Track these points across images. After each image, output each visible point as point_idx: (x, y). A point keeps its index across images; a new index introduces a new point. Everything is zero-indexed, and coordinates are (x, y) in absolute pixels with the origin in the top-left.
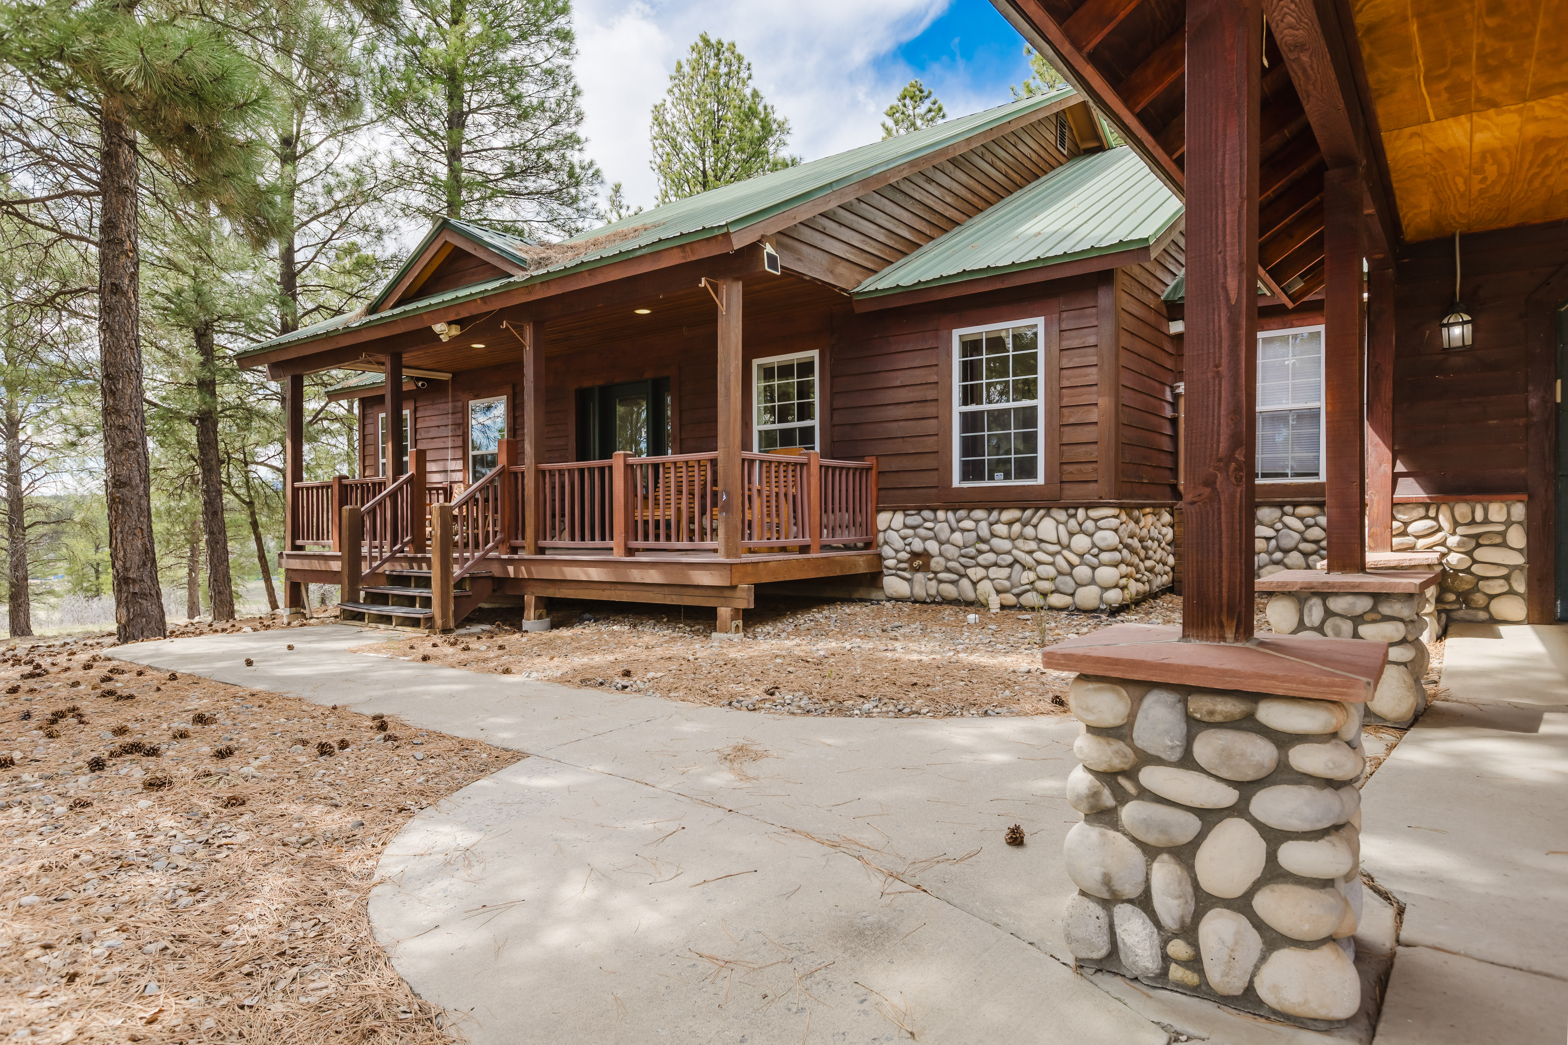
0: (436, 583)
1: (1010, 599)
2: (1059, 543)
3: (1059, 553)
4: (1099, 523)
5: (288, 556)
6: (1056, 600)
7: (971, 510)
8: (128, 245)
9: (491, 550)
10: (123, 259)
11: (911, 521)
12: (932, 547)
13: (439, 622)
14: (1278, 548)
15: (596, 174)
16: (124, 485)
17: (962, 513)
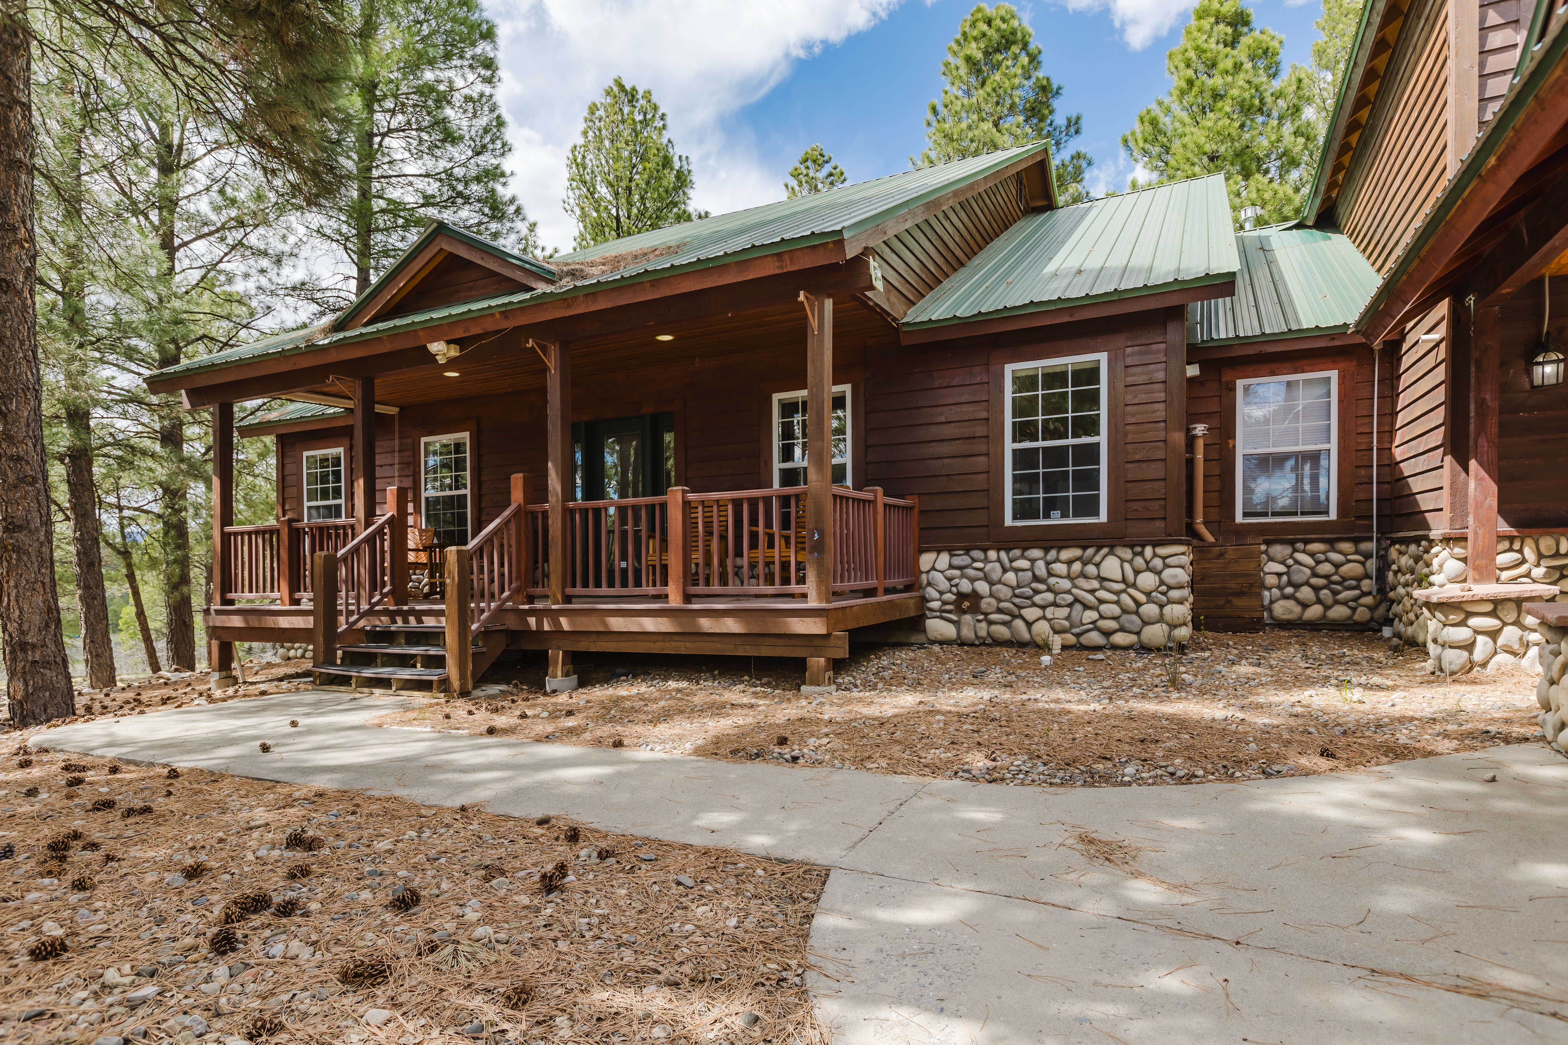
0: (451, 639)
1: (1070, 639)
2: (1124, 580)
3: (1124, 591)
4: (1167, 561)
5: (218, 612)
6: (1120, 639)
7: (1025, 549)
8: (22, 233)
9: (508, 599)
10: (16, 250)
11: (957, 561)
12: (982, 587)
13: (456, 684)
14: (1290, 583)
15: (518, 211)
16: (20, 528)
17: (1017, 552)
